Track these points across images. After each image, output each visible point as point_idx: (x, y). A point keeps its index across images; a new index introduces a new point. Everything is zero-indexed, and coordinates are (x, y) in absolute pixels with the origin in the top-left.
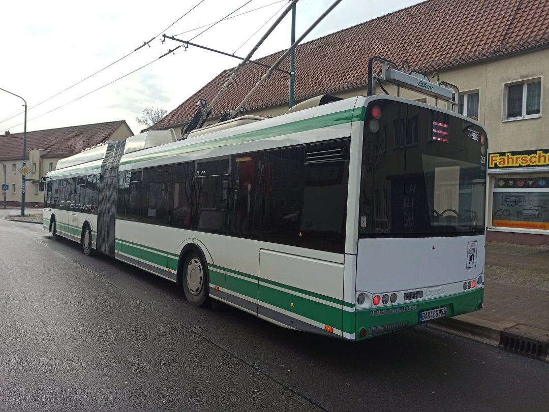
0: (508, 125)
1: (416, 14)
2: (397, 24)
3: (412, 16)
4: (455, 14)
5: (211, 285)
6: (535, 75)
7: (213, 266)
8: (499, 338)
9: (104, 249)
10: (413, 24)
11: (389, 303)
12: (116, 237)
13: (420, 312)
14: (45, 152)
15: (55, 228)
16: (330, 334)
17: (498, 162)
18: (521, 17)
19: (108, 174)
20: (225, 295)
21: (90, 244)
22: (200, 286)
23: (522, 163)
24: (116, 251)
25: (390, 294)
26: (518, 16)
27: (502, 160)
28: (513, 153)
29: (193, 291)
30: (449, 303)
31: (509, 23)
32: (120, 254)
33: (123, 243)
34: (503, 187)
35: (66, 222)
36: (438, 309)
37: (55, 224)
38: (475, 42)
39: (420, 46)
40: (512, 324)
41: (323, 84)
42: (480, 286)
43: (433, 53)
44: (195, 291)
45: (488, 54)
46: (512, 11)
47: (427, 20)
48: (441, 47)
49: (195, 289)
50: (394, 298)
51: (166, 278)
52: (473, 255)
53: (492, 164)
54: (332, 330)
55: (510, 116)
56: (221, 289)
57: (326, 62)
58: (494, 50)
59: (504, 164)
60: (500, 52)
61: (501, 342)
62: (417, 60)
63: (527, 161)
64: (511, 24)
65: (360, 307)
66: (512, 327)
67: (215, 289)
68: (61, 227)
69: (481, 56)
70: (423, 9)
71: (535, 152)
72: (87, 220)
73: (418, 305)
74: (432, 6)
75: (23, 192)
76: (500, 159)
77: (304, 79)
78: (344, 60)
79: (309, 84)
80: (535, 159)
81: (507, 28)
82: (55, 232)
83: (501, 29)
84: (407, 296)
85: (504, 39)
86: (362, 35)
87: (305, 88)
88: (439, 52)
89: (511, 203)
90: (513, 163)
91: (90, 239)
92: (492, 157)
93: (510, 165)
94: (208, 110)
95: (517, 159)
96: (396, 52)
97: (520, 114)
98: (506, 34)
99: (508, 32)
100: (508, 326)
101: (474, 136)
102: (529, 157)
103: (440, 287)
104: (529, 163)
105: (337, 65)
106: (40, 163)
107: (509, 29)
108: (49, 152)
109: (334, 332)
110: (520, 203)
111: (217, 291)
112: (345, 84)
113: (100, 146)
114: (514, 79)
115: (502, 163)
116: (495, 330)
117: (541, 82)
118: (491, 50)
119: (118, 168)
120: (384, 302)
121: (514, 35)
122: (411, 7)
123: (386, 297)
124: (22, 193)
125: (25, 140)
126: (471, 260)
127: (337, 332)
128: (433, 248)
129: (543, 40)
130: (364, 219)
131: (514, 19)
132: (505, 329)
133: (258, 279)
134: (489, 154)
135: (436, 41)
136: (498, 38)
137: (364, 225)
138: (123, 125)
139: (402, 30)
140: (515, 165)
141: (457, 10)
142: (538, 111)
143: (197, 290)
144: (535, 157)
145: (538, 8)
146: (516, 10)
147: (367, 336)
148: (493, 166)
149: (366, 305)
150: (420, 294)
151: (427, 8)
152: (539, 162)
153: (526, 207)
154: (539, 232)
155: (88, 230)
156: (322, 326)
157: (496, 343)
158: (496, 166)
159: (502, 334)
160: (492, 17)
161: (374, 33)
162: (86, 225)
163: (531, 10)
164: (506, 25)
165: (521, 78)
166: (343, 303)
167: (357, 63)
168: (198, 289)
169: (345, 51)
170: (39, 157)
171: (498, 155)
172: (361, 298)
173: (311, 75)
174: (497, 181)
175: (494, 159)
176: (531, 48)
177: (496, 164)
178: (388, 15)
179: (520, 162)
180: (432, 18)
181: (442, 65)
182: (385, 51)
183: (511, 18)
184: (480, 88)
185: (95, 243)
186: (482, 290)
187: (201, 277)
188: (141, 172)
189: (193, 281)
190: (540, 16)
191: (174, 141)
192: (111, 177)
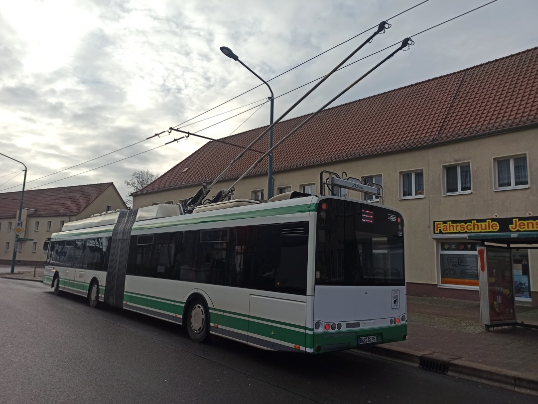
0: (448, 198)
1: (373, 104)
2: (357, 111)
3: (369, 105)
4: (404, 106)
5: (211, 324)
6: (465, 160)
7: (214, 309)
8: (419, 362)
9: (112, 301)
10: (371, 112)
11: (336, 330)
12: (125, 290)
13: (358, 337)
14: (32, 211)
15: (58, 284)
16: (297, 351)
17: (442, 229)
18: (453, 113)
19: (120, 237)
20: (223, 331)
21: (97, 297)
22: (201, 325)
23: (461, 230)
24: (124, 302)
25: (336, 324)
26: (451, 112)
27: (445, 227)
28: (454, 222)
29: (196, 330)
30: (379, 333)
31: (444, 117)
32: (128, 305)
33: (132, 295)
34: (448, 250)
35: (72, 279)
36: (372, 337)
37: (58, 281)
38: (418, 131)
39: (376, 131)
40: (430, 352)
41: (296, 158)
42: (404, 322)
43: (386, 138)
44: (197, 330)
45: (428, 142)
46: (447, 107)
47: (382, 109)
48: (393, 133)
49: (197, 328)
50: (339, 326)
51: (172, 321)
52: (397, 300)
53: (437, 231)
54: (299, 347)
55: (449, 191)
56: (219, 326)
57: (299, 140)
58: (433, 138)
59: (447, 230)
60: (437, 140)
61: (420, 365)
62: (373, 143)
63: (464, 229)
64: (446, 118)
65: (316, 331)
66: (429, 354)
67: (215, 327)
68: (65, 283)
69: (423, 142)
70: (378, 100)
71: (470, 221)
72: (96, 276)
73: (356, 332)
74: (385, 98)
75: (15, 250)
76: (443, 226)
77: (281, 153)
78: (314, 139)
79: (284, 158)
80: (470, 226)
81: (443, 121)
82: (58, 287)
83: (438, 122)
84: (348, 326)
85: (441, 130)
86: (329, 118)
87: (281, 161)
88: (391, 137)
89: (455, 263)
90: (454, 230)
91: (98, 293)
92: (437, 224)
93: (452, 231)
94: (208, 190)
95: (457, 226)
96: (356, 135)
97: (456, 190)
98: (442, 126)
99: (444, 124)
100: (426, 353)
101: (392, 218)
102: (466, 225)
103: (372, 321)
104: (466, 230)
105: (309, 143)
106: (27, 222)
107: (444, 122)
108: (36, 211)
109: (301, 349)
110: (462, 264)
111: (216, 329)
112: (315, 160)
113: (111, 213)
114: (449, 162)
115: (445, 229)
116: (417, 356)
117: (469, 166)
118: (431, 138)
119: (130, 232)
120: (333, 329)
121: (448, 127)
122: (369, 98)
123: (334, 325)
124: (14, 252)
125: (22, 202)
126: (395, 303)
127: (302, 348)
128: (366, 293)
129: (475, 132)
130: (318, 273)
131: (448, 114)
132: (424, 355)
133: (249, 316)
134: (434, 222)
135: (388, 128)
136: (436, 129)
137: (318, 276)
138: (111, 187)
139: (362, 117)
140: (455, 231)
141: (405, 103)
142: (469, 188)
143: (199, 330)
144: (471, 226)
145: (466, 106)
146: (450, 107)
147: (321, 351)
148: (438, 232)
149: (321, 330)
150: (358, 325)
151: (382, 99)
152: (474, 229)
153: (468, 267)
154: (472, 288)
155: (96, 285)
156: (292, 345)
157: (417, 365)
158: (441, 232)
159: (421, 358)
160: (432, 111)
161: (339, 118)
162: (94, 281)
163: (461, 108)
164: (442, 119)
165: (455, 161)
166: (306, 328)
167: (325, 142)
168: (200, 328)
169: (315, 131)
170: (26, 216)
171: (442, 223)
172: (317, 325)
173: (286, 150)
174: (443, 245)
175: (439, 226)
176: (467, 138)
177: (440, 230)
178: (350, 103)
179: (459, 229)
180: (386, 108)
181: (393, 148)
182: (348, 134)
183: (446, 113)
184: (424, 168)
185: (103, 296)
186: (405, 326)
187: (203, 319)
188: (152, 236)
189: (196, 322)
190: (468, 113)
191: (181, 214)
192: (122, 239)
